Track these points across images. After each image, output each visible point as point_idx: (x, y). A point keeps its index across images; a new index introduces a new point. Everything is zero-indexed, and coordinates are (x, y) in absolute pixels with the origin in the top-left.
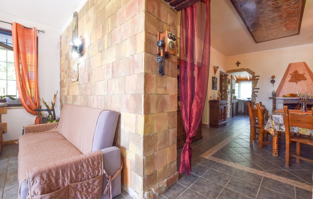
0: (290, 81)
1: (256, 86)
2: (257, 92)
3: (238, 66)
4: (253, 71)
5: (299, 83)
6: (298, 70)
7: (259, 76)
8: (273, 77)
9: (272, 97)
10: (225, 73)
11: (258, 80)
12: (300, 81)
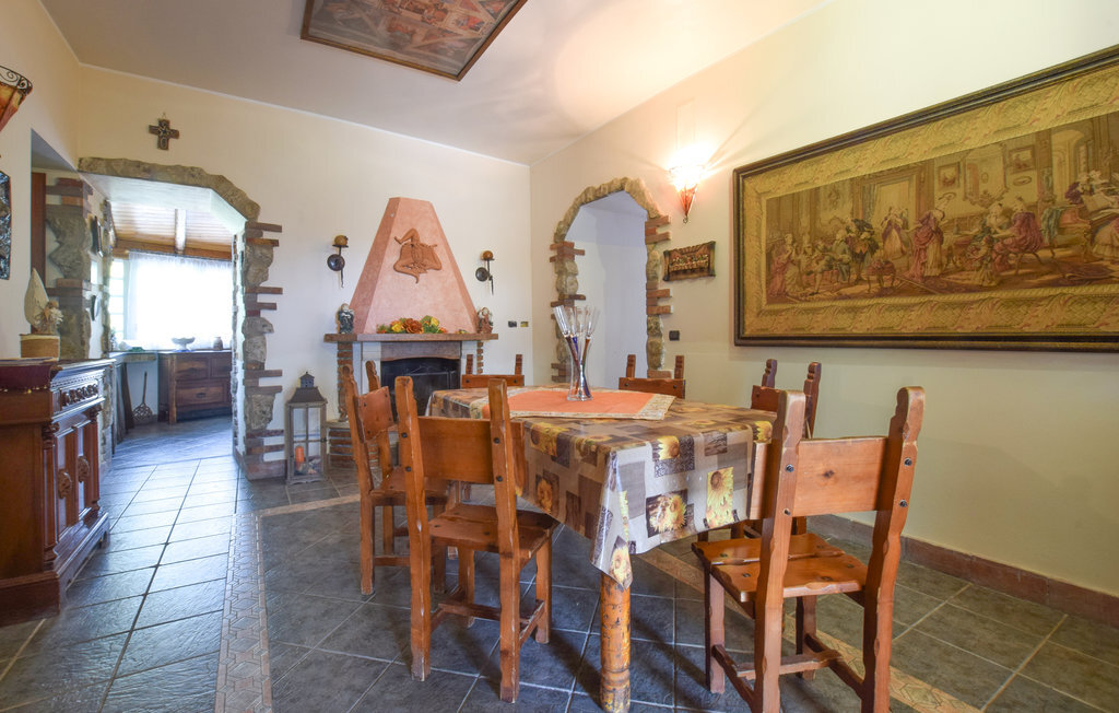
0: (399, 267)
1: (265, 279)
2: (273, 307)
3: (163, 145)
4: (252, 197)
5: (422, 278)
6: (418, 229)
7: (278, 229)
8: (342, 242)
10: (67, 168)
11: (275, 249)
12: (425, 271)
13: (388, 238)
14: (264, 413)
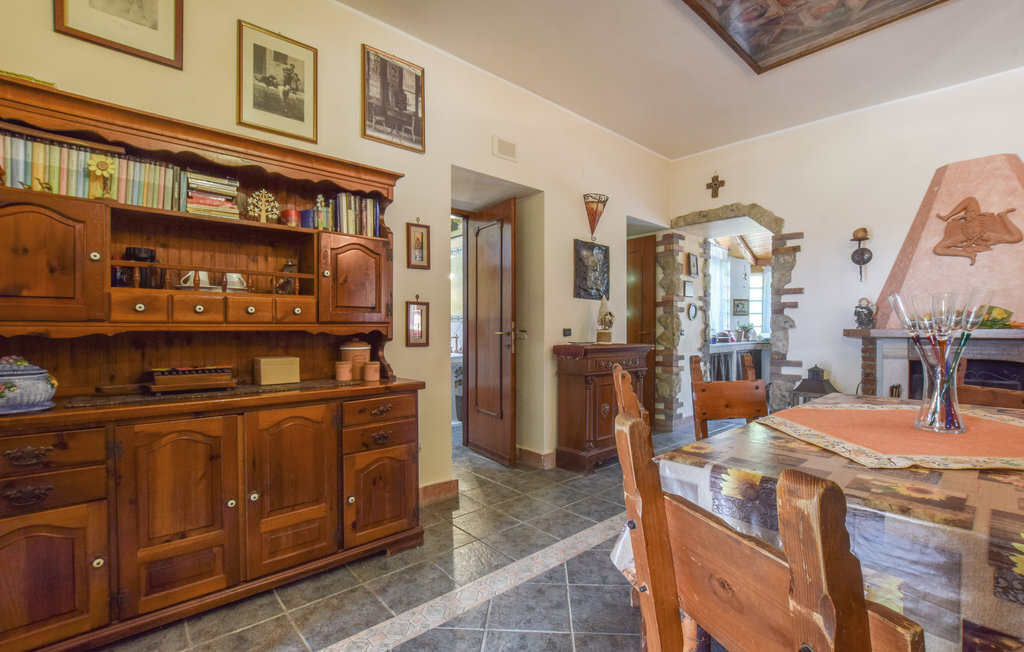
0: (941, 251)
1: (789, 281)
2: (794, 305)
3: (715, 195)
4: (777, 214)
5: (983, 257)
6: (978, 196)
7: (800, 235)
8: (860, 235)
9: (854, 326)
10: (665, 229)
11: (798, 254)
12: (988, 248)
13: (927, 218)
14: (784, 396)
